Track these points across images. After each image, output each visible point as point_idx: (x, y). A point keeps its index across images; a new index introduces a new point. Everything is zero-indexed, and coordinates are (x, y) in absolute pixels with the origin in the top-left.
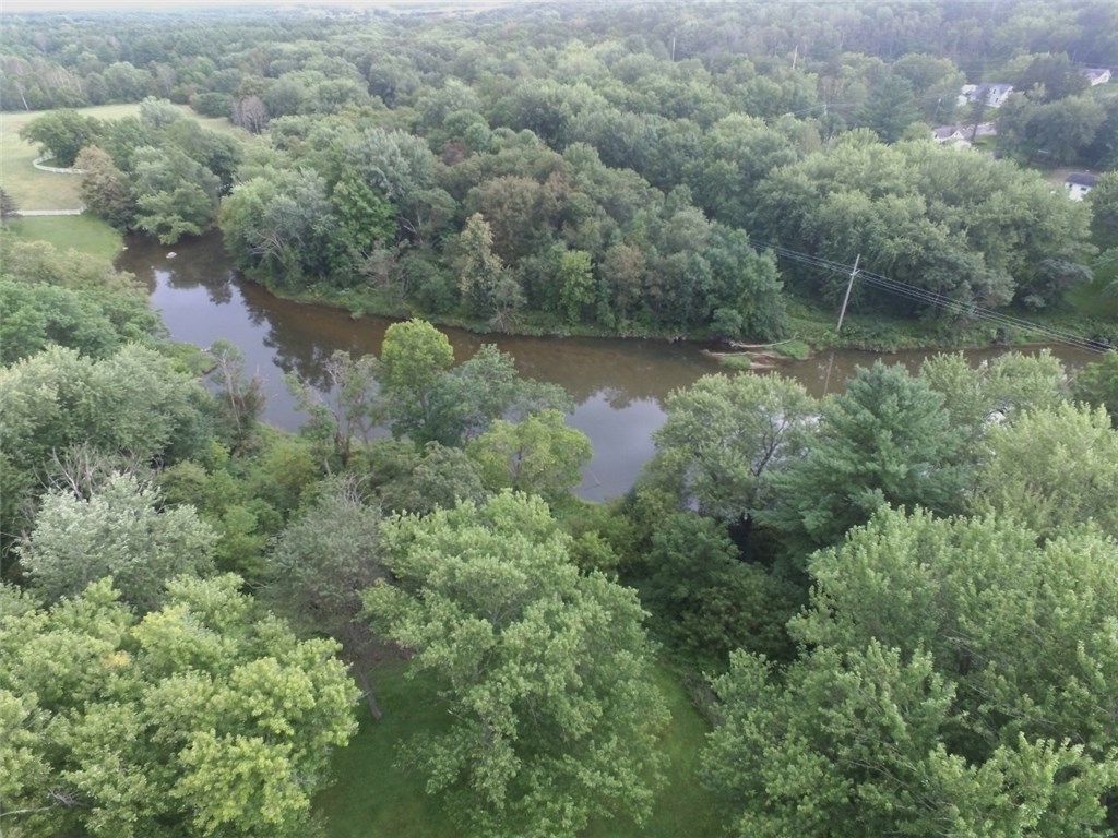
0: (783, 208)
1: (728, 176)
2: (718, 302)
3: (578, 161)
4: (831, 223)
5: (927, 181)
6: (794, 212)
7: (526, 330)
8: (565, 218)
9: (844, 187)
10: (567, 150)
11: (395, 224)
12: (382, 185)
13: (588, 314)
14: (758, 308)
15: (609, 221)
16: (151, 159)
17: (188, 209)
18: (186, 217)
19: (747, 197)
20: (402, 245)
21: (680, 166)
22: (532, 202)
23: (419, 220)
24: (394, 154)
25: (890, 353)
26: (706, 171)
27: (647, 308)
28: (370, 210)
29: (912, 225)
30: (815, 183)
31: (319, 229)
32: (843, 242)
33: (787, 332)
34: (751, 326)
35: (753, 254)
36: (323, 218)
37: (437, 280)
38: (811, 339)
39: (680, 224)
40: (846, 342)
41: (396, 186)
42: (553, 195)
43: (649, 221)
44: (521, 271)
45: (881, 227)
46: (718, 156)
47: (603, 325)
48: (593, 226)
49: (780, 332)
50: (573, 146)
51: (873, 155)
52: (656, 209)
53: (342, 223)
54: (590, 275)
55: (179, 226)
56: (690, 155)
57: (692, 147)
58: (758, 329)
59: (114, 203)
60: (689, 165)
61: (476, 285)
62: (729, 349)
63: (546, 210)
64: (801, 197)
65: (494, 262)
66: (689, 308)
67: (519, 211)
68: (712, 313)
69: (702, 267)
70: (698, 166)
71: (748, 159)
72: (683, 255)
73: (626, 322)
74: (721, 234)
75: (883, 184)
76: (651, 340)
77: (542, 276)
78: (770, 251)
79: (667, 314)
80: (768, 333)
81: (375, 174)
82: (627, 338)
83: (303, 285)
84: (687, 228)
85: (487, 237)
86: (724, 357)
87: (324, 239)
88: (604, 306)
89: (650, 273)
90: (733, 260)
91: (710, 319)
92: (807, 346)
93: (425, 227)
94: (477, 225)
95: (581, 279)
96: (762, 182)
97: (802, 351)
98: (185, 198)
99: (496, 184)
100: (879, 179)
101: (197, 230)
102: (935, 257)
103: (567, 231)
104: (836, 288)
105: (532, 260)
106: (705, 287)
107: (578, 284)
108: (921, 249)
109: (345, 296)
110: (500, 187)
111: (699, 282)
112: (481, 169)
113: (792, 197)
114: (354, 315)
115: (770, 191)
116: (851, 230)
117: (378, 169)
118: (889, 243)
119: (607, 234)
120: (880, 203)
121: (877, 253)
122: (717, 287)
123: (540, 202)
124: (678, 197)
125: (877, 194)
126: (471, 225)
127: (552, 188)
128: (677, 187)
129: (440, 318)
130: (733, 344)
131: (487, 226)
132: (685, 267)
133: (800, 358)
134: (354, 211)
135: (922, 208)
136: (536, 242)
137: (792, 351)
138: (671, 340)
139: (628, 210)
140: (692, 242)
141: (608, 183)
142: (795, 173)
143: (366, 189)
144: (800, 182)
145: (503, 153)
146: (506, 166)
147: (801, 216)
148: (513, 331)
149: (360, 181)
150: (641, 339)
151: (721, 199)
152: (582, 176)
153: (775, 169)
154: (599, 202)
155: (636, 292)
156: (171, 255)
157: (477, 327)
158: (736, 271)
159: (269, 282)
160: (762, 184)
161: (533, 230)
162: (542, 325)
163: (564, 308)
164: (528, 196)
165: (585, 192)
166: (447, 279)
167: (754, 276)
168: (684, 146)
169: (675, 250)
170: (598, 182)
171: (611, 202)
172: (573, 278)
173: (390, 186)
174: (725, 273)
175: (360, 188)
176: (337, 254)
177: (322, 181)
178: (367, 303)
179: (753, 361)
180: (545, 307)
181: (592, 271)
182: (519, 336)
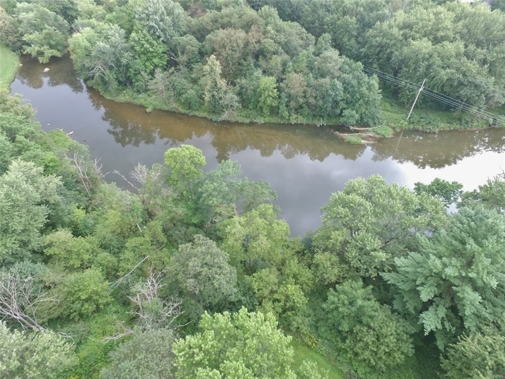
0: (382, 47)
1: (350, 26)
2: (345, 106)
3: (266, 17)
4: (410, 59)
5: (465, 31)
6: (389, 50)
7: (240, 119)
8: (260, 54)
9: (418, 35)
10: (260, 10)
11: (166, 56)
12: (157, 33)
13: (274, 111)
14: (367, 109)
15: (286, 57)
16: (27, 10)
17: (53, 43)
18: (51, 47)
19: (360, 39)
20: (171, 71)
21: (323, 18)
22: (243, 46)
23: (179, 53)
24: (163, 14)
25: (435, 133)
26: (338, 22)
27: (306, 108)
28: (151, 50)
29: (456, 61)
30: (401, 32)
31: (124, 61)
32: (415, 69)
33: (381, 121)
34: (362, 118)
35: (366, 79)
36: (126, 54)
37: (191, 93)
38: (393, 125)
39: (326, 60)
40: (411, 126)
41: (165, 34)
42: (254, 41)
43: (308, 57)
44: (238, 88)
45: (438, 62)
46: (345, 13)
47: (282, 117)
48: (277, 60)
49: (376, 121)
50: (263, 8)
51: (437, 14)
52: (312, 49)
53: (137, 57)
54: (275, 91)
55: (49, 53)
56: (329, 11)
57: (330, 6)
58: (365, 120)
59: (11, 38)
60: (328, 18)
61: (213, 96)
62: (349, 131)
63: (250, 50)
64: (393, 42)
65: (222, 83)
66: (329, 109)
67: (235, 51)
68: (342, 112)
69: (338, 87)
70: (333, 19)
71: (362, 15)
72: (327, 80)
73: (294, 116)
74: (348, 65)
75: (441, 34)
76: (308, 125)
77: (249, 91)
78: (375, 76)
79: (316, 112)
80: (371, 122)
81: (152, 27)
82: (295, 124)
83: (119, 92)
84: (330, 63)
85: (218, 69)
86: (347, 136)
87: (128, 67)
88: (283, 107)
89: (309, 90)
90: (354, 82)
91: (340, 115)
92: (390, 129)
93: (183, 58)
94: (213, 62)
95: (270, 93)
96: (371, 30)
97: (389, 133)
98: (49, 36)
99: (221, 34)
100: (438, 30)
101: (58, 54)
102: (468, 81)
103: (262, 62)
104: (408, 95)
105: (244, 81)
106: (339, 98)
107: (269, 96)
108: (461, 76)
109: (141, 99)
110: (224, 36)
111: (336, 95)
112: (212, 21)
113: (388, 41)
114: (148, 110)
115: (375, 36)
116: (421, 63)
117: (154, 24)
118: (443, 72)
119: (284, 64)
120: (438, 46)
121: (435, 77)
122: (345, 98)
123: (247, 44)
124: (324, 42)
125: (436, 41)
126: (210, 63)
127: (253, 35)
128: (323, 35)
129: (194, 112)
130: (351, 128)
131: (218, 63)
132: (329, 87)
133: (387, 137)
134: (142, 50)
135: (462, 49)
136: (245, 68)
137: (383, 133)
138: (318, 126)
139: (296, 49)
140: (332, 71)
141: (284, 31)
142: (390, 27)
143: (149, 37)
144: (394, 33)
145: (225, 11)
146: (226, 20)
147: (392, 53)
148: (233, 120)
149: (144, 32)
150: (302, 124)
151: (345, 39)
152: (269, 28)
153: (378, 23)
154: (279, 43)
155: (301, 100)
156: (47, 70)
157: (214, 118)
158: (356, 89)
159: (100, 88)
160: (370, 32)
161: (243, 61)
162: (249, 117)
163: (261, 108)
164: (240, 42)
165: (272, 38)
166: (197, 91)
167: (367, 92)
168: (325, 5)
169: (323, 76)
170: (277, 31)
171: (286, 44)
172: (267, 92)
173: (162, 34)
174: (350, 89)
175: (145, 36)
176: (135, 75)
177: (123, 31)
178: (154, 103)
179: (363, 139)
180: (251, 107)
181: (277, 88)
182: (237, 123)
